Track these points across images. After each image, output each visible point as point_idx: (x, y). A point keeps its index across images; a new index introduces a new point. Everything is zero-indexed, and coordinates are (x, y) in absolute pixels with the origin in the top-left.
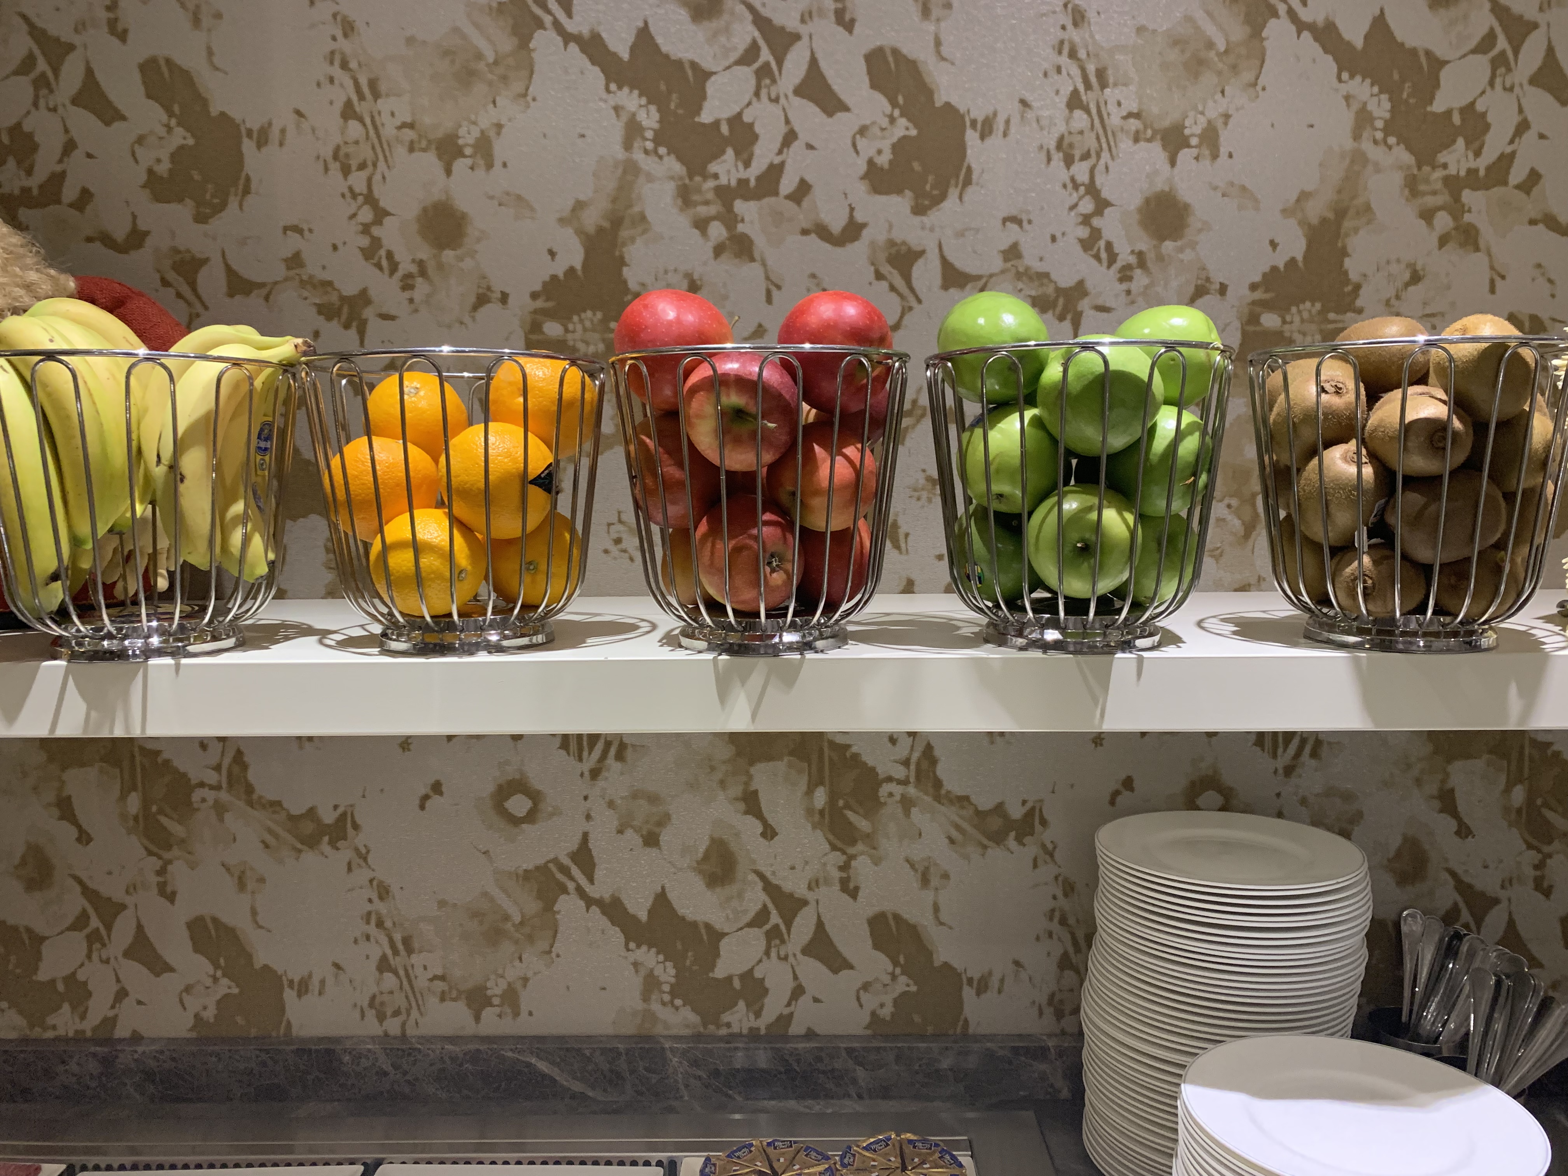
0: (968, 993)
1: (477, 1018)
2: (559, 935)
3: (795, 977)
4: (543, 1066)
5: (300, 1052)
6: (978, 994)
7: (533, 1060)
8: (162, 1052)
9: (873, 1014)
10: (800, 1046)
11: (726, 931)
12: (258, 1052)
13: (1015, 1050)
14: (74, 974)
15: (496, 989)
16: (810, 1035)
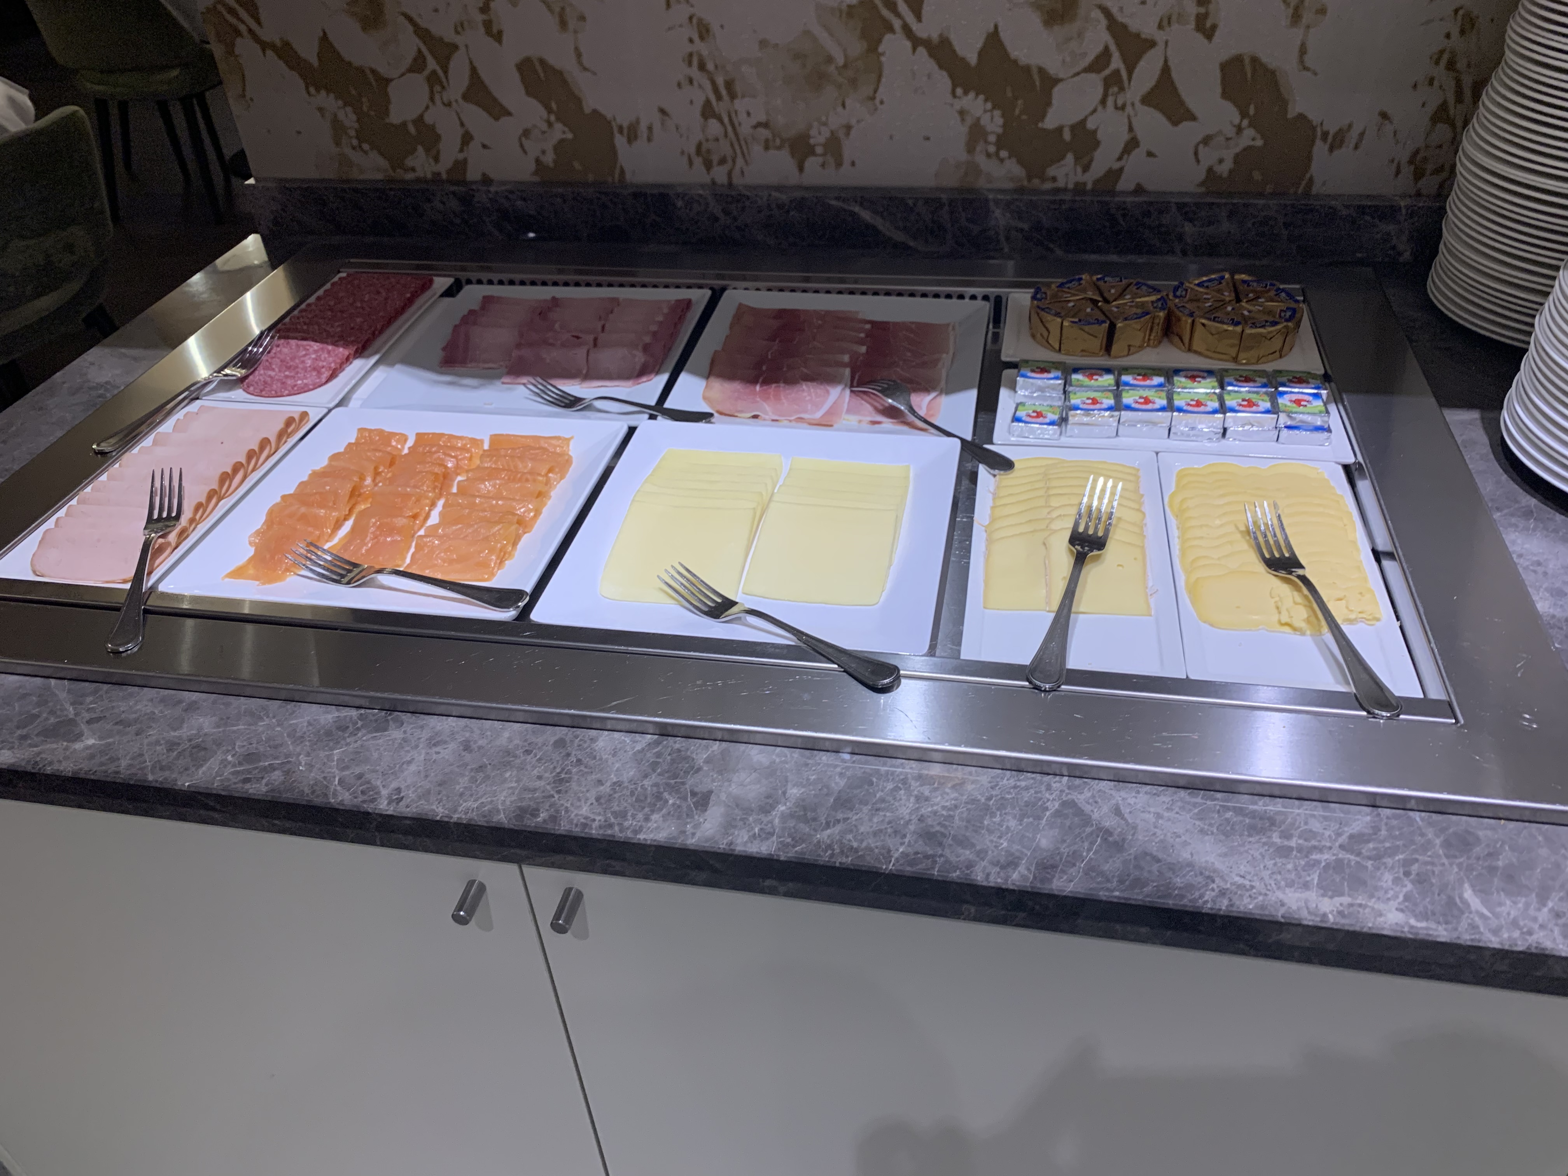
0: (1320, 149)
1: (801, 169)
2: (883, 80)
3: (1131, 129)
4: (866, 215)
5: (635, 195)
6: (1331, 149)
7: (857, 209)
8: (512, 192)
9: (1210, 170)
10: (1129, 199)
11: (1061, 76)
12: (598, 195)
13: (1362, 210)
14: (421, 116)
15: (818, 137)
16: (1139, 190)
